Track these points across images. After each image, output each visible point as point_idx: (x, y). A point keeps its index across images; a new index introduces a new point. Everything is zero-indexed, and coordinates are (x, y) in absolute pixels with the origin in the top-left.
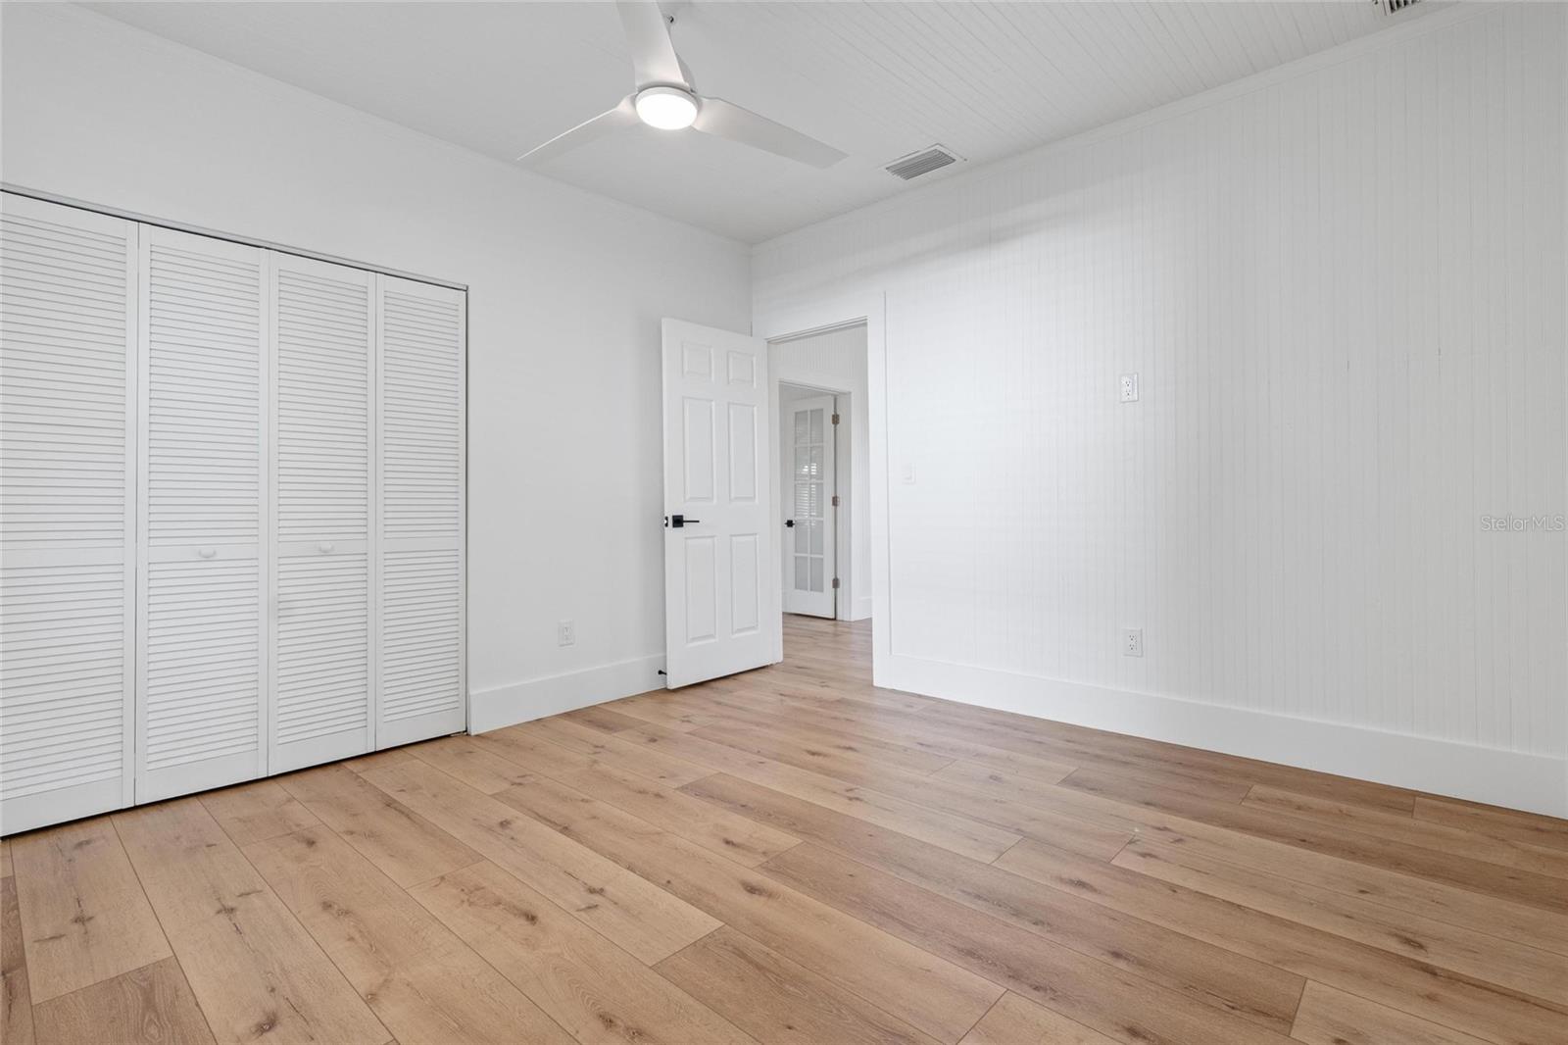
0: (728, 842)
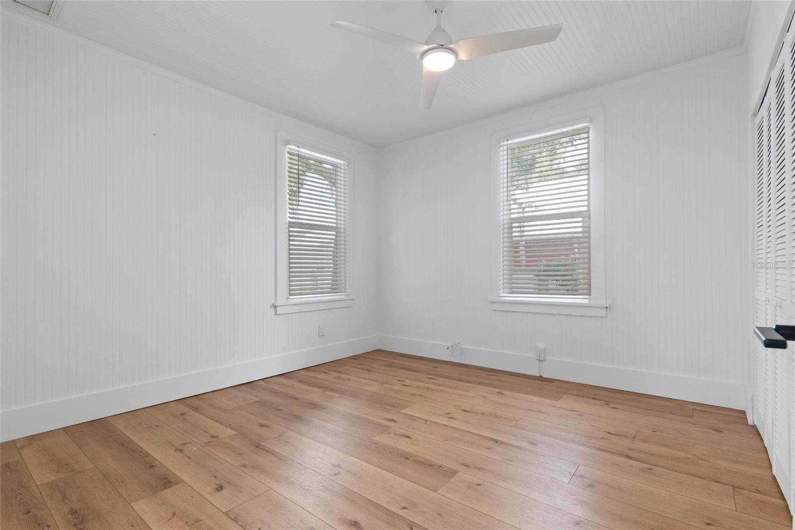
0: (408, 437)
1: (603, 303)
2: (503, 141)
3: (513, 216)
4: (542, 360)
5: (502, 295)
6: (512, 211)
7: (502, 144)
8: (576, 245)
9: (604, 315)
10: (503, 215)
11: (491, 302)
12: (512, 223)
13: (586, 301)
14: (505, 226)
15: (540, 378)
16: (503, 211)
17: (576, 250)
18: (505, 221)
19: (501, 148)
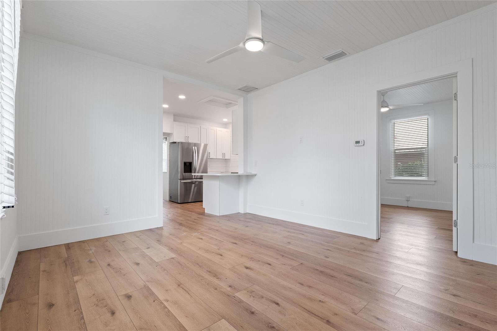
1: (434, 179)
2: (392, 120)
3: (395, 148)
4: (408, 201)
5: (391, 177)
6: (395, 146)
7: (391, 121)
8: (423, 159)
9: (434, 184)
10: (392, 148)
11: (386, 180)
12: (395, 151)
13: (427, 179)
14: (393, 152)
15: (408, 207)
16: (392, 146)
17: (423, 161)
18: (393, 150)
19: (391, 123)
